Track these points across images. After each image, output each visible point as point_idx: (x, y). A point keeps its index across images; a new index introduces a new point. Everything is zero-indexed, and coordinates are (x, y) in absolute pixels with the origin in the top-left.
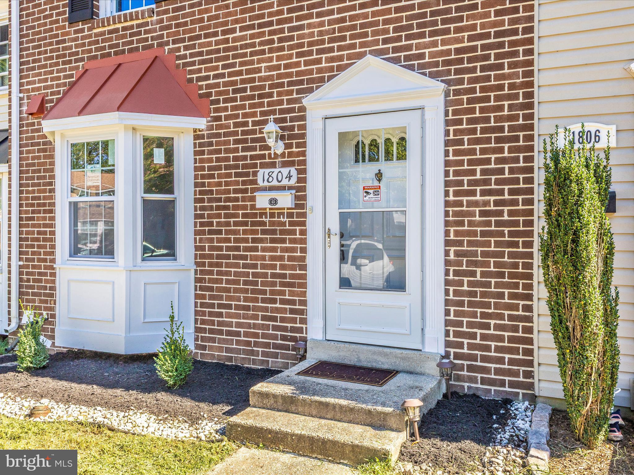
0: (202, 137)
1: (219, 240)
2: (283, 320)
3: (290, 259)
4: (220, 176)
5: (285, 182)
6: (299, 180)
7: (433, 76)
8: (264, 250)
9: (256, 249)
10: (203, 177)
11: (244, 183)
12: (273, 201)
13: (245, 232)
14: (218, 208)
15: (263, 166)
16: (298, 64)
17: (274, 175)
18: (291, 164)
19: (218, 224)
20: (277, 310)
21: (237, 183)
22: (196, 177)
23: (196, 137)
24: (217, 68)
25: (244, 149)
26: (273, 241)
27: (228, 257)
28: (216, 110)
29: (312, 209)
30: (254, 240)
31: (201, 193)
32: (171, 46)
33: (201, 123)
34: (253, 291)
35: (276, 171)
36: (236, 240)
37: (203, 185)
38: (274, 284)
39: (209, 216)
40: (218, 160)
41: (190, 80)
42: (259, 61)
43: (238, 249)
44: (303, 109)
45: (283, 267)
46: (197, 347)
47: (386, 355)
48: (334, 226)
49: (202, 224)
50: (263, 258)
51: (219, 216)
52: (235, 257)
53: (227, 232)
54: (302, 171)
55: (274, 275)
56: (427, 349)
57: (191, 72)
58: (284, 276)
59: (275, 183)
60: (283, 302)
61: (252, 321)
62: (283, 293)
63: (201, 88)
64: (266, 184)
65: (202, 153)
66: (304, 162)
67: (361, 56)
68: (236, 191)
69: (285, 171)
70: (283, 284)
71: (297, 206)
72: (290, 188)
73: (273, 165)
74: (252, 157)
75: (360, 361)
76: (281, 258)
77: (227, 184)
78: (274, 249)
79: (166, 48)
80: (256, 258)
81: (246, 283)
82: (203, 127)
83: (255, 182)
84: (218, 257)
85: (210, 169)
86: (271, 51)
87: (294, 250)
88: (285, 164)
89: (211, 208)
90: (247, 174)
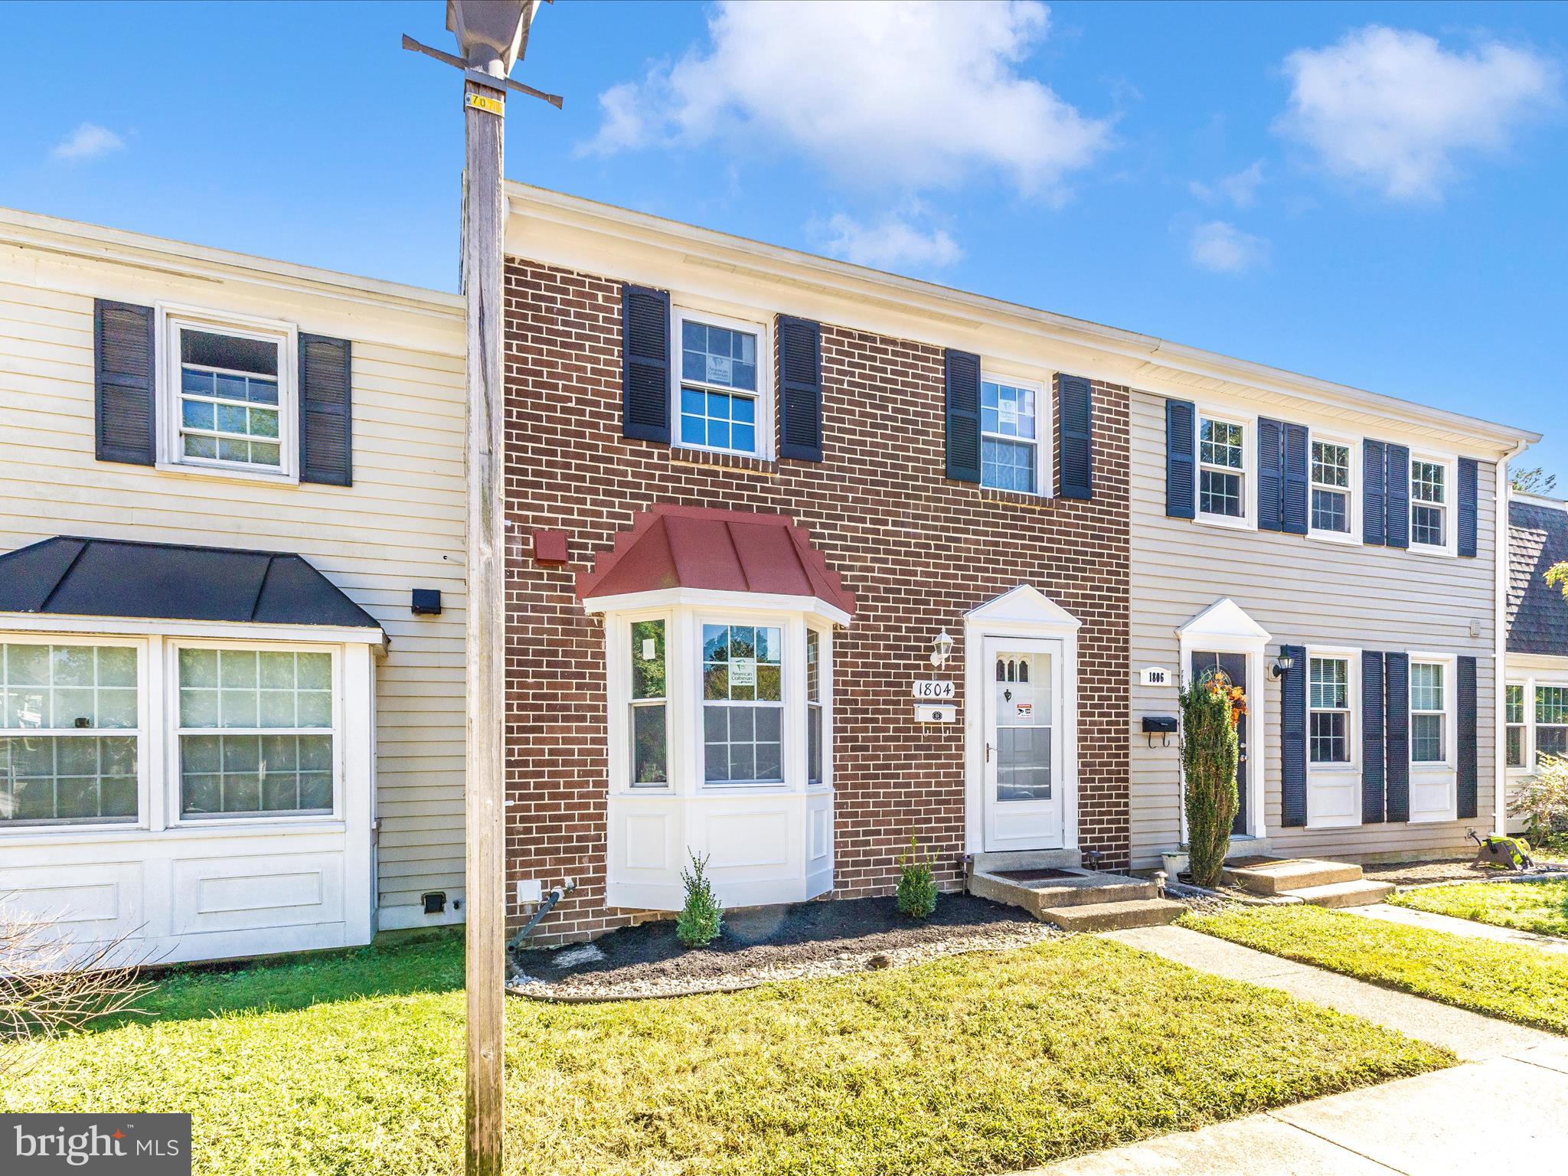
0: (845, 636)
1: (865, 758)
2: (938, 839)
3: (946, 775)
4: (866, 684)
5: (943, 696)
6: (957, 695)
7: (1074, 613)
8: (918, 767)
9: (909, 767)
10: (845, 683)
11: (896, 693)
12: (937, 715)
13: (896, 748)
14: (864, 721)
15: (918, 677)
16: (955, 576)
17: (932, 688)
18: (947, 677)
19: (864, 739)
20: (932, 830)
21: (888, 693)
22: (836, 683)
23: (836, 636)
24: (865, 559)
25: (896, 657)
26: (927, 757)
27: (876, 776)
28: (863, 608)
29: (970, 725)
30: (907, 757)
31: (842, 702)
32: (802, 518)
33: (845, 619)
34: (906, 813)
35: (934, 683)
36: (886, 758)
37: (845, 692)
38: (929, 803)
39: (853, 730)
40: (864, 665)
41: (831, 567)
42: (915, 564)
43: (888, 767)
44: (960, 623)
45: (938, 784)
46: (837, 885)
47: (1043, 855)
48: (992, 740)
49: (843, 739)
50: (917, 776)
51: (866, 730)
52: (885, 776)
53: (875, 748)
54: (960, 686)
55: (928, 794)
56: (1066, 847)
57: (831, 557)
58: (939, 793)
59: (933, 696)
60: (938, 820)
61: (904, 846)
62: (938, 811)
63: (845, 578)
64: (923, 696)
65: (845, 655)
66: (962, 677)
67: (1013, 582)
68: (885, 702)
69: (943, 684)
70: (938, 802)
71: (958, 721)
72: (947, 702)
73: (928, 677)
74: (906, 666)
75: (1021, 866)
76: (937, 775)
77: (875, 693)
78: (929, 766)
79: (795, 519)
80: (910, 776)
81: (897, 804)
82: (847, 625)
83: (908, 694)
84: (864, 777)
85: (854, 674)
86: (927, 555)
87: (949, 766)
88: (941, 677)
89: (856, 720)
90: (900, 685)
